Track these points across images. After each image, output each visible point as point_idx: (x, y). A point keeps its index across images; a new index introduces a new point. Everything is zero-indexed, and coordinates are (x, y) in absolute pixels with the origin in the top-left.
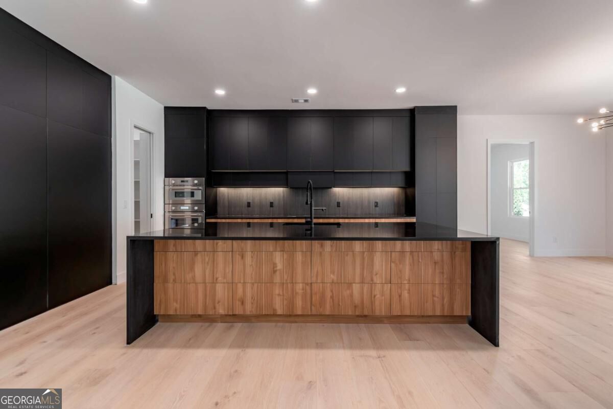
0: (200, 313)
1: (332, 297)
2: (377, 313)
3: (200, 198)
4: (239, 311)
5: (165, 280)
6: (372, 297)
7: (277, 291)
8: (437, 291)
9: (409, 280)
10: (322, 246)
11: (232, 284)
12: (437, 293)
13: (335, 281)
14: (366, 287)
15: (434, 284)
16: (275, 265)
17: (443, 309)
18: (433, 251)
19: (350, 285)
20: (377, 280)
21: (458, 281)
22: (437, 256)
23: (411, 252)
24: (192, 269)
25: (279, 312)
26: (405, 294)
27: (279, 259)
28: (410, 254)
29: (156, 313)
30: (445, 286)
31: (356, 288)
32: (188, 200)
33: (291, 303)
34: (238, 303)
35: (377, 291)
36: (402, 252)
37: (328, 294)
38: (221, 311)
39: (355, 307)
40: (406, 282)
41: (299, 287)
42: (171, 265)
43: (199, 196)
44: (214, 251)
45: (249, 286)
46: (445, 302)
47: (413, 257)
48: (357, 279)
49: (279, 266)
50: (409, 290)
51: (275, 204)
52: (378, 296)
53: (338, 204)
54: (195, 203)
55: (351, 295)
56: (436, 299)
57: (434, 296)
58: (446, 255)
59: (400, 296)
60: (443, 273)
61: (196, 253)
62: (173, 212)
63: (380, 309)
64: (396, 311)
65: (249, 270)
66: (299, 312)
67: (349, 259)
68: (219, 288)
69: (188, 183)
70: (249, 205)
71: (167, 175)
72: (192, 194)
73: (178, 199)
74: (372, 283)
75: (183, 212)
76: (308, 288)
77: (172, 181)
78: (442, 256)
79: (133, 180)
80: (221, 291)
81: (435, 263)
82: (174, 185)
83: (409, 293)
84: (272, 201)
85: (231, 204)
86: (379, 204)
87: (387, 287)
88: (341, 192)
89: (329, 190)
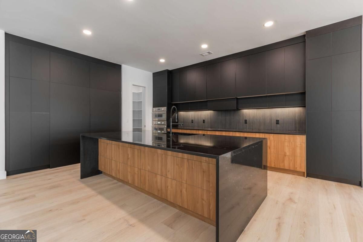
1: (148, 180)
3: (164, 118)
4: (118, 177)
5: (101, 155)
6: (167, 187)
7: (129, 170)
8: (205, 196)
9: (186, 181)
11: (116, 162)
13: (150, 171)
14: (163, 179)
15: (202, 189)
16: (128, 155)
18: (202, 161)
19: (156, 175)
20: (169, 175)
24: (107, 150)
25: (130, 182)
26: (184, 191)
27: (129, 152)
28: (187, 161)
29: (99, 169)
30: (211, 194)
31: (159, 177)
35: (169, 184)
37: (147, 178)
39: (158, 190)
40: (184, 182)
41: (136, 170)
42: (102, 149)
46: (211, 208)
47: (189, 164)
48: (159, 173)
49: (130, 156)
50: (186, 189)
51: (206, 121)
52: (169, 187)
53: (246, 121)
55: (157, 182)
56: (203, 202)
57: (203, 199)
59: (181, 191)
60: (209, 182)
61: (107, 145)
62: (156, 125)
67: (156, 157)
69: (160, 110)
70: (192, 121)
74: (166, 177)
76: (139, 172)
79: (132, 110)
81: (204, 172)
82: (156, 111)
83: (186, 191)
84: (204, 119)
85: (185, 121)
86: (280, 122)
87: (174, 182)
88: (248, 113)
89: (239, 111)
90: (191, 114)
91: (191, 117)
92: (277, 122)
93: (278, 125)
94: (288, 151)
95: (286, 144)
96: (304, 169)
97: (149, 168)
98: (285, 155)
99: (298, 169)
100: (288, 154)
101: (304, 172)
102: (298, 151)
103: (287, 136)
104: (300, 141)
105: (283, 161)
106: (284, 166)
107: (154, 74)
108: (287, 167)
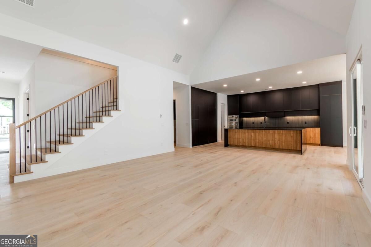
0: (237, 144)
1: (265, 143)
2: (276, 148)
3: (237, 121)
4: (244, 145)
5: (230, 138)
6: (275, 144)
7: (252, 141)
9: (284, 140)
10: (262, 131)
11: (243, 139)
12: (292, 144)
13: (266, 140)
14: (273, 142)
15: (291, 142)
16: (252, 136)
17: (294, 148)
18: (291, 133)
19: (269, 141)
20: (276, 140)
21: (298, 141)
22: (292, 135)
23: (285, 134)
24: (235, 135)
25: (253, 146)
26: (283, 144)
27: (253, 134)
29: (229, 144)
31: (271, 141)
32: (234, 122)
33: (256, 143)
34: (244, 144)
35: (276, 142)
36: (282, 134)
37: (264, 143)
38: (241, 144)
39: (271, 146)
41: (257, 140)
42: (231, 135)
43: (237, 120)
44: (239, 132)
45: (246, 140)
46: (295, 146)
48: (271, 139)
49: (253, 136)
53: (288, 123)
54: (236, 123)
55: (270, 143)
57: (291, 145)
58: (295, 135)
59: (282, 144)
61: (236, 133)
62: (230, 125)
63: (277, 147)
64: (281, 148)
65: (246, 136)
66: (257, 146)
67: (269, 135)
68: (240, 140)
69: (234, 117)
70: (253, 123)
71: (228, 115)
72: (235, 120)
73: (231, 122)
74: (275, 141)
75: (232, 125)
76: (259, 141)
77: (230, 116)
78: (294, 135)
80: (241, 140)
81: (292, 137)
82: (230, 118)
84: (261, 122)
85: (247, 123)
86: (307, 123)
87: (279, 142)
88: (289, 118)
89: (284, 117)
90: (252, 119)
91: (252, 121)
92: (306, 123)
93: (306, 124)
94: (312, 135)
95: (311, 132)
96: (319, 143)
97: (264, 139)
98: (311, 137)
99: (317, 143)
100: (312, 136)
101: (319, 144)
102: (317, 135)
103: (312, 129)
104: (318, 130)
105: (310, 140)
106: (310, 142)
107: (228, 96)
108: (311, 143)
